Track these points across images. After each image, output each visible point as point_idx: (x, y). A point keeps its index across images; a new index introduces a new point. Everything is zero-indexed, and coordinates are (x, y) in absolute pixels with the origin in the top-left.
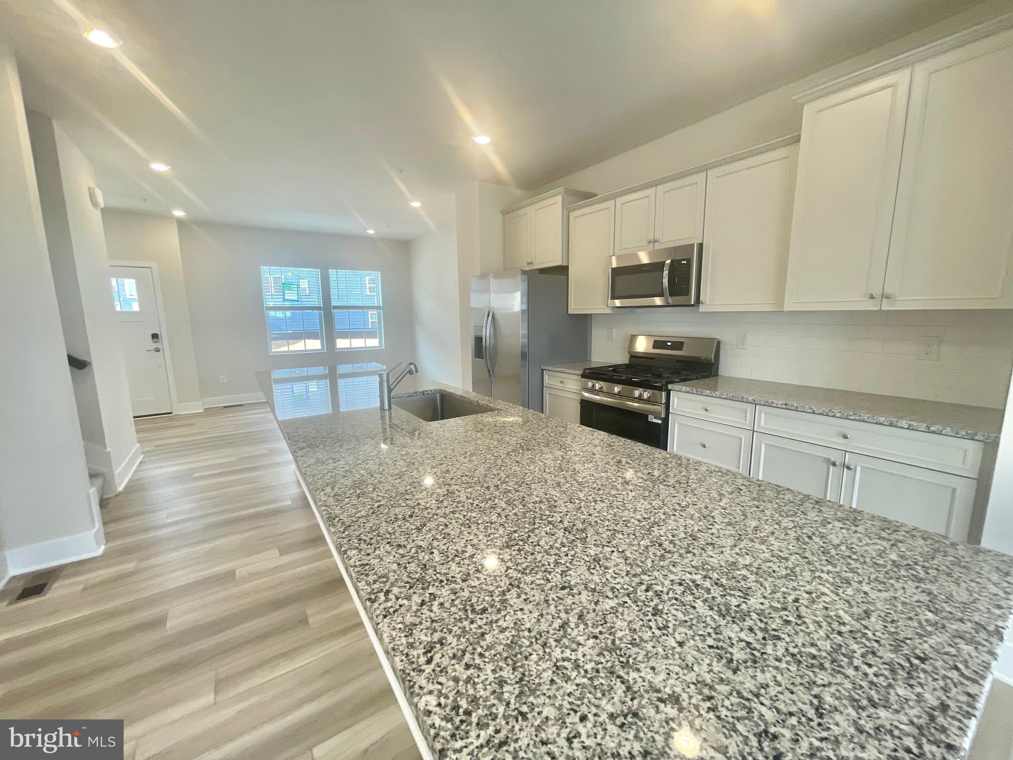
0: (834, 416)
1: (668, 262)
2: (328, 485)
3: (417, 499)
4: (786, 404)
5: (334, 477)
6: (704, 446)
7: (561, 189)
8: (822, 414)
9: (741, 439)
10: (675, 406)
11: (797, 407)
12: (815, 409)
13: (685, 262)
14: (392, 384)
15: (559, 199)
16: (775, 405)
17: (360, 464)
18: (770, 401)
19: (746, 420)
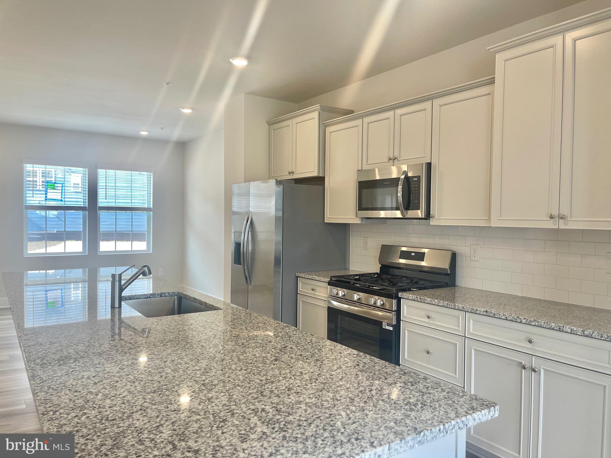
0: (521, 322)
1: (402, 178)
2: (39, 358)
3: (105, 367)
4: (486, 311)
5: (47, 354)
6: (428, 353)
7: (317, 106)
8: (512, 321)
9: (456, 344)
10: (405, 314)
11: (494, 314)
12: (507, 315)
13: (416, 179)
14: (124, 284)
15: (316, 115)
16: (478, 312)
17: (72, 346)
18: (475, 309)
19: (459, 327)
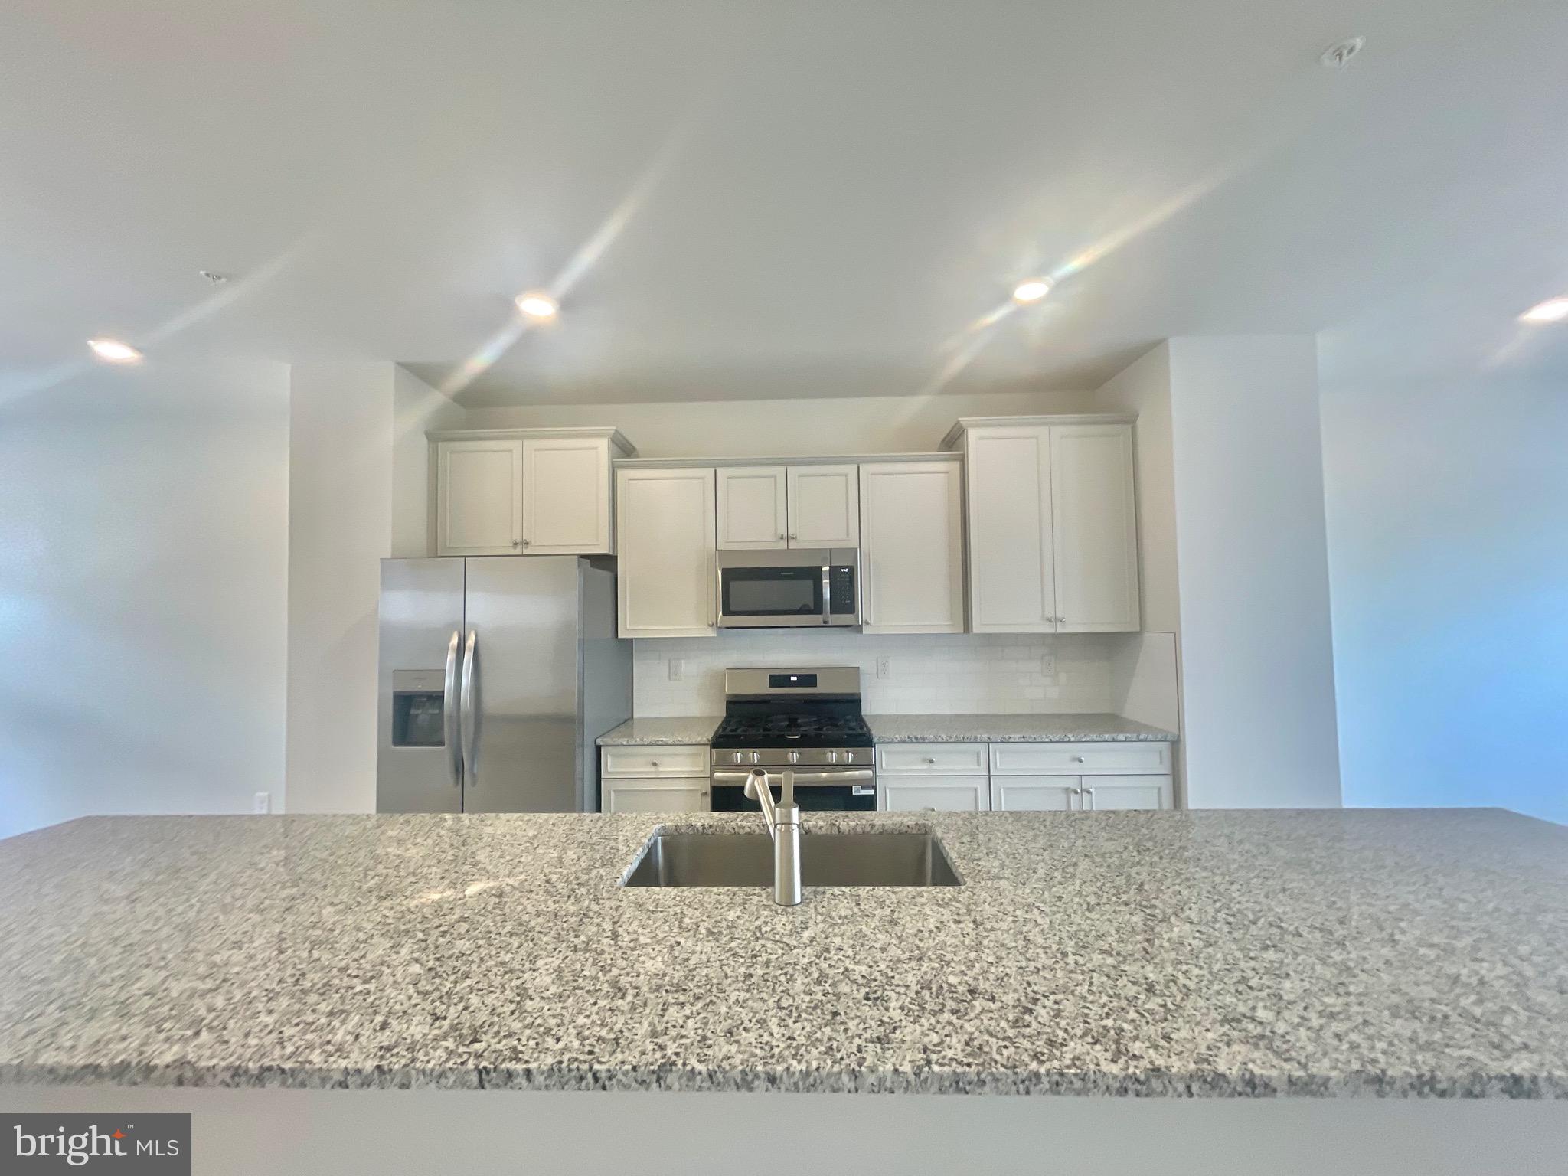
0: (1069, 741)
1: (826, 569)
4: (1024, 737)
8: (1058, 742)
9: (976, 790)
12: (1051, 737)
13: (846, 570)
15: (601, 443)
16: (1012, 740)
18: (1007, 736)
19: (979, 763)
